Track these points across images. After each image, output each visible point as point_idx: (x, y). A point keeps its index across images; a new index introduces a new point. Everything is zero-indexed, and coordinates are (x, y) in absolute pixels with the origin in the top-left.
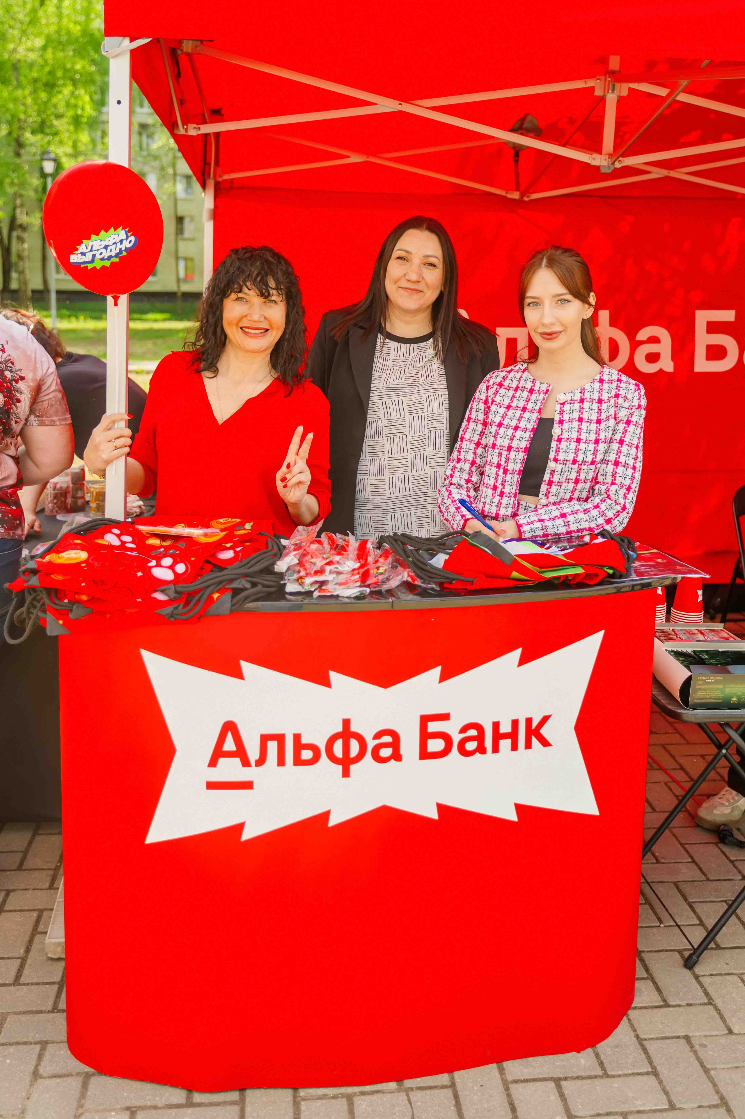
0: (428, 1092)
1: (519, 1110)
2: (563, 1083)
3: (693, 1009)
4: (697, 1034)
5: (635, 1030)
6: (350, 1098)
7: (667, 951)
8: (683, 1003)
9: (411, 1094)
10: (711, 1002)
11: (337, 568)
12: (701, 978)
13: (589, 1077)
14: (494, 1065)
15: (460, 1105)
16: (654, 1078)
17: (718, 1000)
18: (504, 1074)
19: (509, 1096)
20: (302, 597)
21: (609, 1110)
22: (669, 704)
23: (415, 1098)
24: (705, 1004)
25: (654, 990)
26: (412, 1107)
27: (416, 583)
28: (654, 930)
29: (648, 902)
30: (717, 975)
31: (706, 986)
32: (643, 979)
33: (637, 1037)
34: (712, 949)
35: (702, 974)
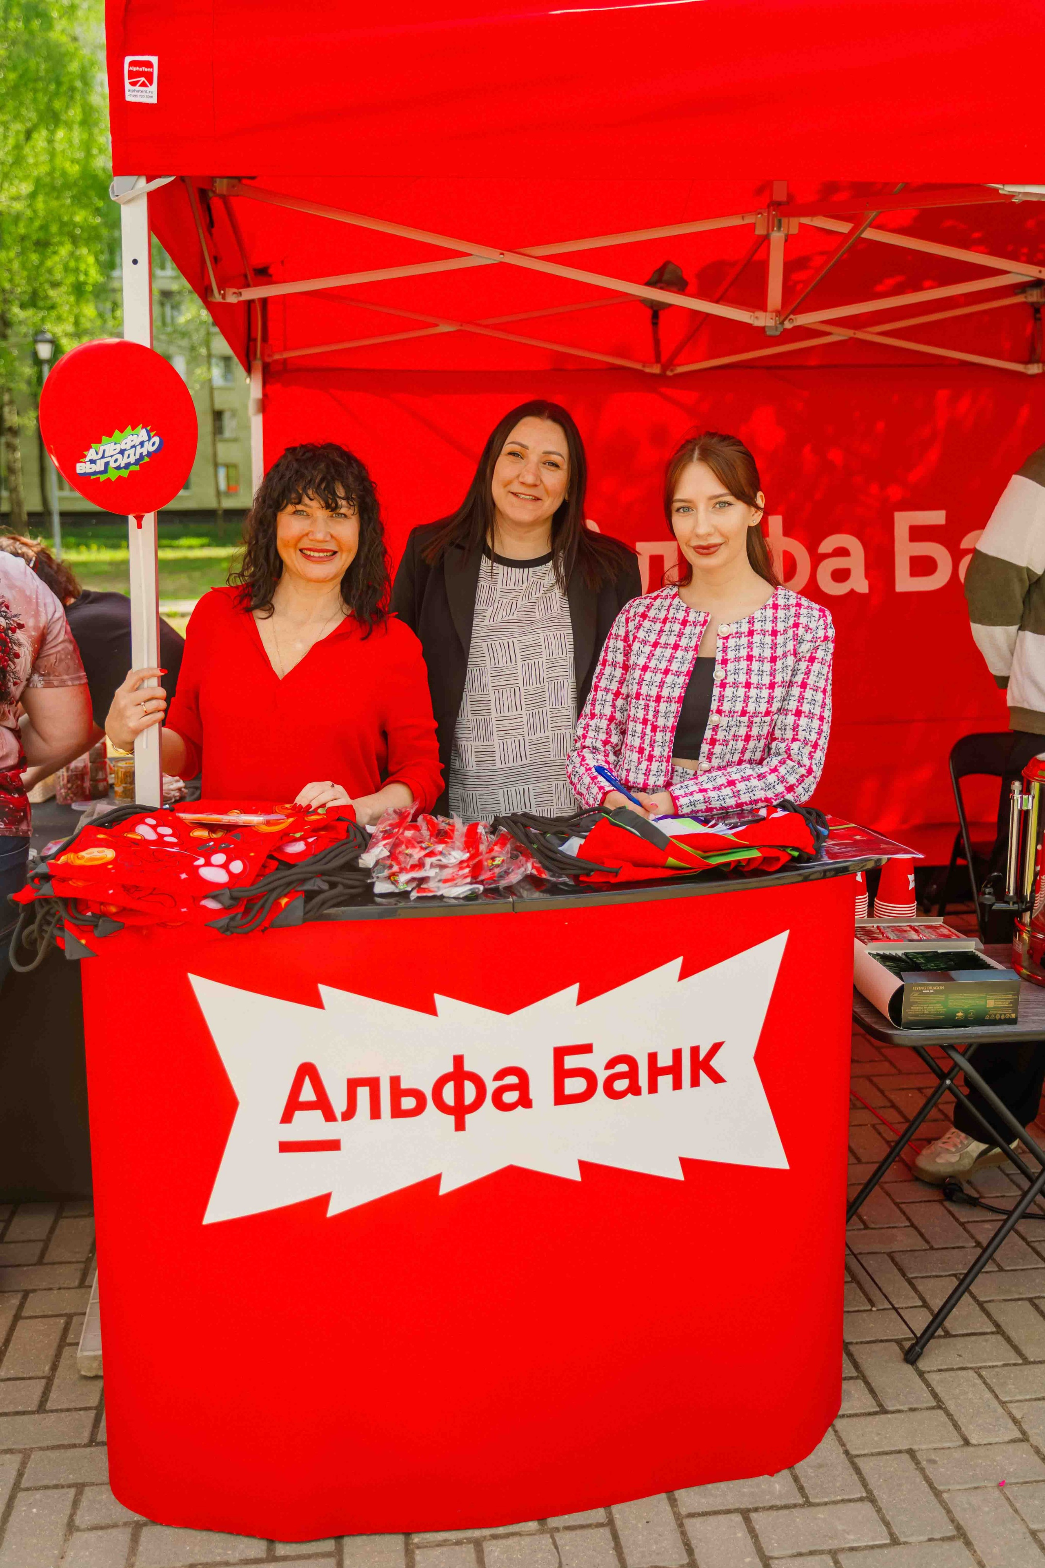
0: (579, 1532)
1: (696, 1551)
2: (753, 1516)
3: (918, 1415)
4: (924, 1447)
5: (843, 1445)
6: (478, 1544)
7: (882, 1341)
8: (905, 1408)
9: (557, 1536)
10: (940, 1405)
11: (440, 860)
12: (926, 1376)
13: (786, 1507)
14: (663, 1496)
15: (621, 1548)
16: (870, 1504)
17: (950, 1402)
18: (677, 1506)
19: (683, 1534)
20: (396, 899)
21: (813, 1548)
22: (876, 1023)
23: (563, 1541)
24: (933, 1408)
25: (866, 1391)
26: (558, 1553)
27: (544, 876)
28: (865, 1315)
29: (854, 1279)
30: (947, 1370)
31: (934, 1384)
32: (851, 1378)
33: (847, 1453)
34: (940, 1337)
35: (928, 1369)
